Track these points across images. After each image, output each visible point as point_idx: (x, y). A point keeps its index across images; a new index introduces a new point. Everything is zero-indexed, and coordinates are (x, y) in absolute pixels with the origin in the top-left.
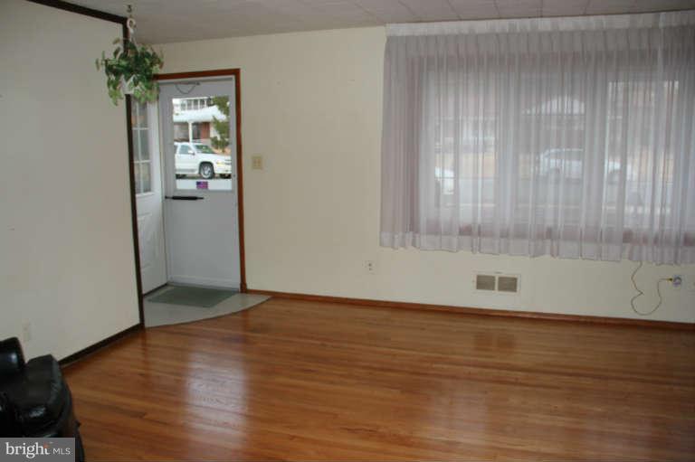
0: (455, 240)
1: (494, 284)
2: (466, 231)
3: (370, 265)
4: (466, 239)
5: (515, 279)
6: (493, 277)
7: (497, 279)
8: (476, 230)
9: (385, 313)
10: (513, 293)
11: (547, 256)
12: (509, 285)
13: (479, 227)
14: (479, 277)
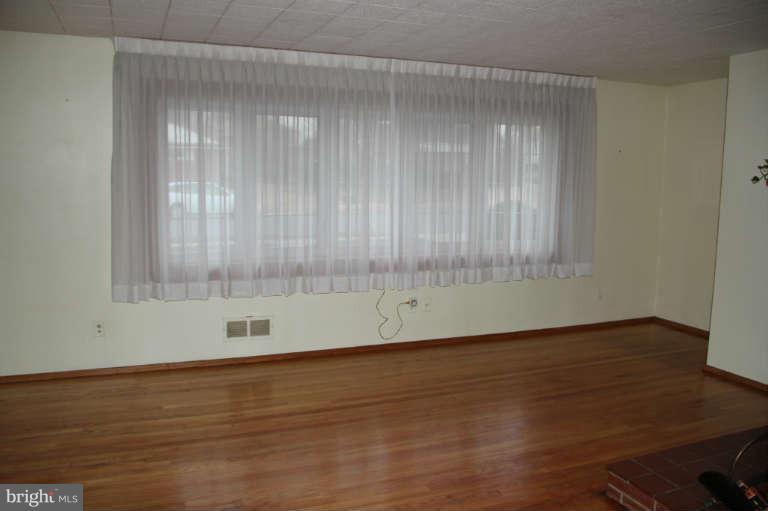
0: (204, 286)
1: (245, 330)
2: (214, 275)
3: (99, 326)
4: (216, 285)
5: (267, 322)
6: (245, 323)
7: (248, 324)
8: (226, 273)
9: (131, 381)
10: (267, 336)
11: (299, 294)
12: (262, 328)
13: (229, 269)
14: (230, 325)
